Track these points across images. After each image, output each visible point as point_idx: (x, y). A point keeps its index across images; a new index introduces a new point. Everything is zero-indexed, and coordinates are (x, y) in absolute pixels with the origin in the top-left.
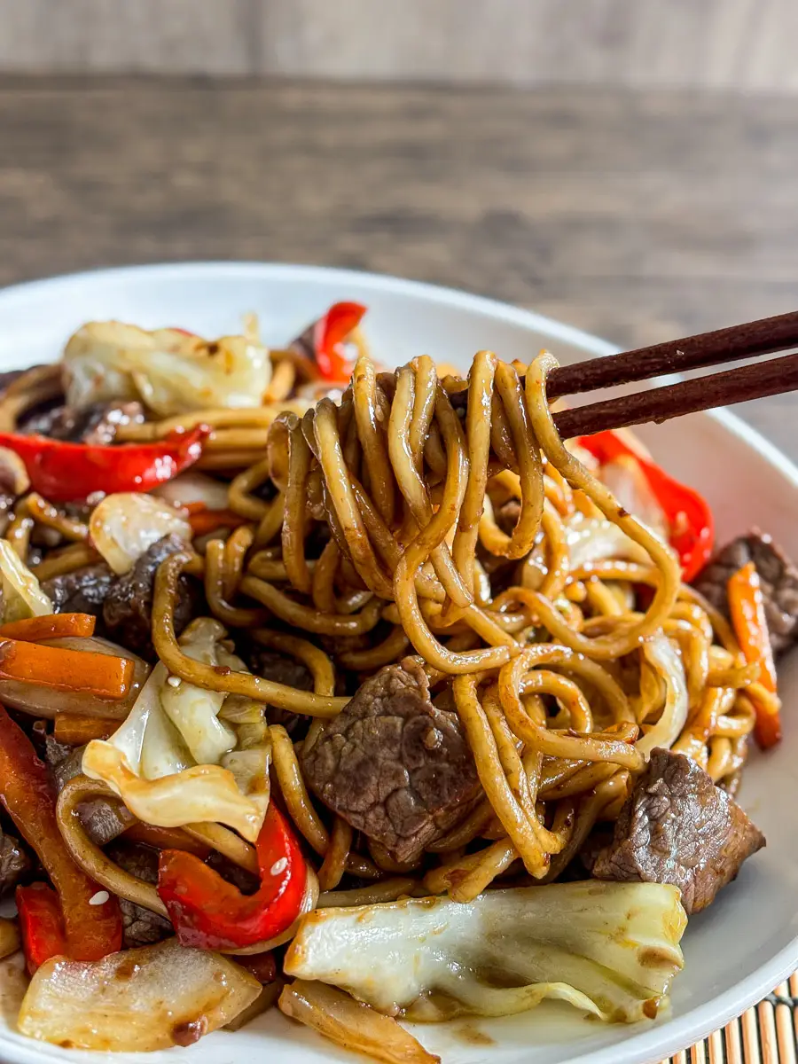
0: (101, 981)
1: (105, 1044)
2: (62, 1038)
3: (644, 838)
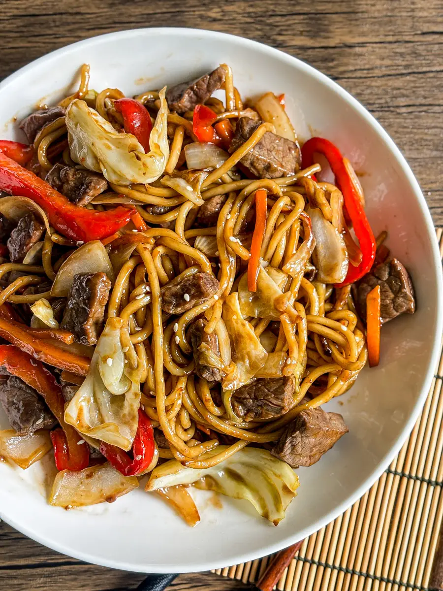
0: (81, 479)
1: (82, 505)
2: (65, 505)
3: (289, 451)
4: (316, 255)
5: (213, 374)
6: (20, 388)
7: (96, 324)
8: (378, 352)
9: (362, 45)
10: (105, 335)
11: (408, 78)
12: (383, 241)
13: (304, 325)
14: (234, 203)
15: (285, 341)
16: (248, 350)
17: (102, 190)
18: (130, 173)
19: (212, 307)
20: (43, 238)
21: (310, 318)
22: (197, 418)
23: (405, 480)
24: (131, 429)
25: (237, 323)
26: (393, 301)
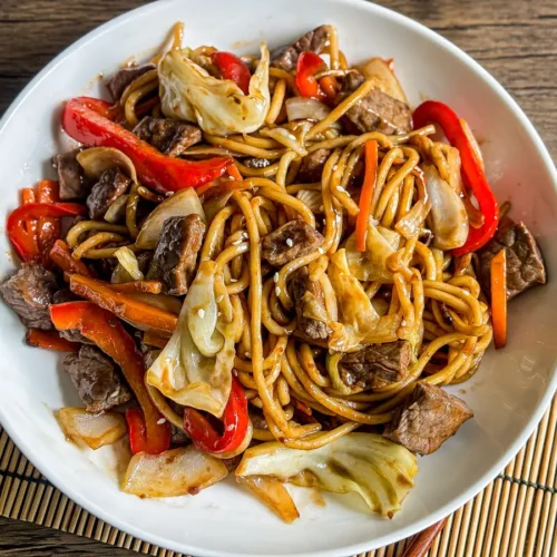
0: (160, 464)
1: (160, 495)
2: (141, 493)
3: (405, 428)
4: (432, 219)
5: (318, 329)
6: (94, 359)
7: (187, 271)
8: (505, 329)
9: (475, 27)
10: (196, 283)
11: (527, 60)
12: (506, 212)
13: (419, 289)
14: (340, 156)
15: (399, 305)
16: (357, 311)
17: (195, 141)
18: (228, 119)
19: (317, 260)
20: (128, 191)
21: (427, 282)
22: (298, 389)
23: (541, 492)
24: (223, 392)
25: (345, 280)
26: (521, 269)
